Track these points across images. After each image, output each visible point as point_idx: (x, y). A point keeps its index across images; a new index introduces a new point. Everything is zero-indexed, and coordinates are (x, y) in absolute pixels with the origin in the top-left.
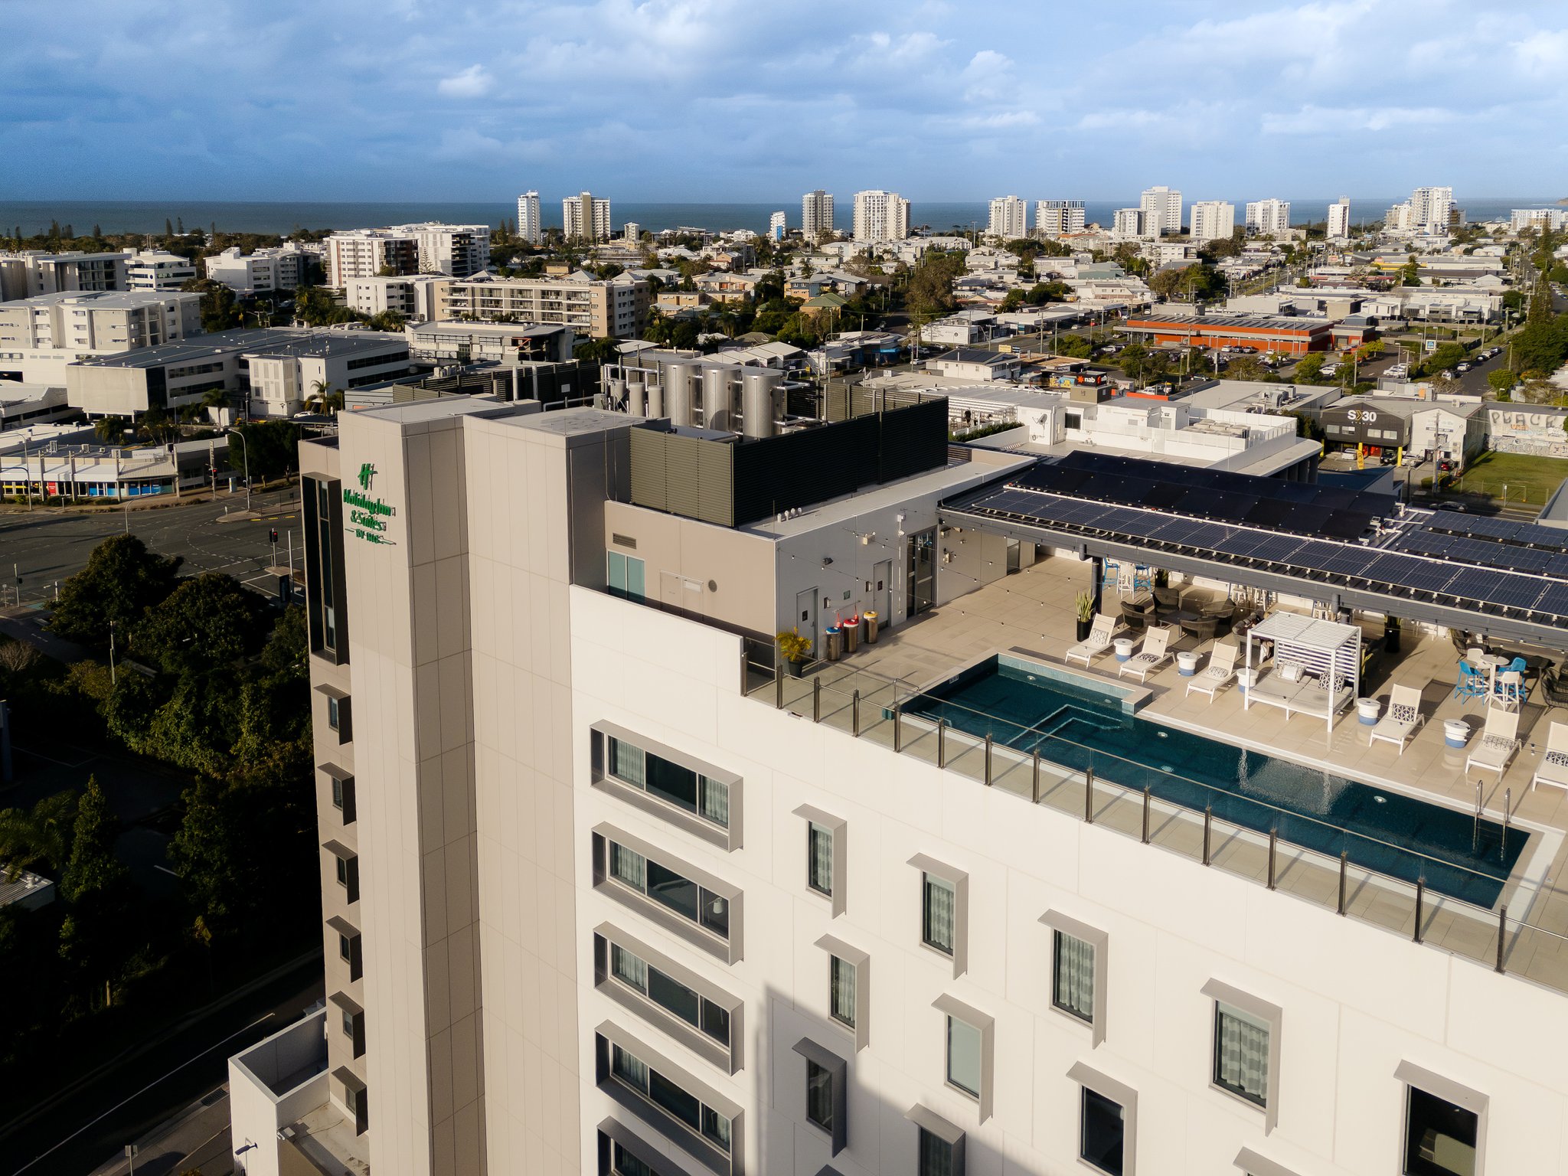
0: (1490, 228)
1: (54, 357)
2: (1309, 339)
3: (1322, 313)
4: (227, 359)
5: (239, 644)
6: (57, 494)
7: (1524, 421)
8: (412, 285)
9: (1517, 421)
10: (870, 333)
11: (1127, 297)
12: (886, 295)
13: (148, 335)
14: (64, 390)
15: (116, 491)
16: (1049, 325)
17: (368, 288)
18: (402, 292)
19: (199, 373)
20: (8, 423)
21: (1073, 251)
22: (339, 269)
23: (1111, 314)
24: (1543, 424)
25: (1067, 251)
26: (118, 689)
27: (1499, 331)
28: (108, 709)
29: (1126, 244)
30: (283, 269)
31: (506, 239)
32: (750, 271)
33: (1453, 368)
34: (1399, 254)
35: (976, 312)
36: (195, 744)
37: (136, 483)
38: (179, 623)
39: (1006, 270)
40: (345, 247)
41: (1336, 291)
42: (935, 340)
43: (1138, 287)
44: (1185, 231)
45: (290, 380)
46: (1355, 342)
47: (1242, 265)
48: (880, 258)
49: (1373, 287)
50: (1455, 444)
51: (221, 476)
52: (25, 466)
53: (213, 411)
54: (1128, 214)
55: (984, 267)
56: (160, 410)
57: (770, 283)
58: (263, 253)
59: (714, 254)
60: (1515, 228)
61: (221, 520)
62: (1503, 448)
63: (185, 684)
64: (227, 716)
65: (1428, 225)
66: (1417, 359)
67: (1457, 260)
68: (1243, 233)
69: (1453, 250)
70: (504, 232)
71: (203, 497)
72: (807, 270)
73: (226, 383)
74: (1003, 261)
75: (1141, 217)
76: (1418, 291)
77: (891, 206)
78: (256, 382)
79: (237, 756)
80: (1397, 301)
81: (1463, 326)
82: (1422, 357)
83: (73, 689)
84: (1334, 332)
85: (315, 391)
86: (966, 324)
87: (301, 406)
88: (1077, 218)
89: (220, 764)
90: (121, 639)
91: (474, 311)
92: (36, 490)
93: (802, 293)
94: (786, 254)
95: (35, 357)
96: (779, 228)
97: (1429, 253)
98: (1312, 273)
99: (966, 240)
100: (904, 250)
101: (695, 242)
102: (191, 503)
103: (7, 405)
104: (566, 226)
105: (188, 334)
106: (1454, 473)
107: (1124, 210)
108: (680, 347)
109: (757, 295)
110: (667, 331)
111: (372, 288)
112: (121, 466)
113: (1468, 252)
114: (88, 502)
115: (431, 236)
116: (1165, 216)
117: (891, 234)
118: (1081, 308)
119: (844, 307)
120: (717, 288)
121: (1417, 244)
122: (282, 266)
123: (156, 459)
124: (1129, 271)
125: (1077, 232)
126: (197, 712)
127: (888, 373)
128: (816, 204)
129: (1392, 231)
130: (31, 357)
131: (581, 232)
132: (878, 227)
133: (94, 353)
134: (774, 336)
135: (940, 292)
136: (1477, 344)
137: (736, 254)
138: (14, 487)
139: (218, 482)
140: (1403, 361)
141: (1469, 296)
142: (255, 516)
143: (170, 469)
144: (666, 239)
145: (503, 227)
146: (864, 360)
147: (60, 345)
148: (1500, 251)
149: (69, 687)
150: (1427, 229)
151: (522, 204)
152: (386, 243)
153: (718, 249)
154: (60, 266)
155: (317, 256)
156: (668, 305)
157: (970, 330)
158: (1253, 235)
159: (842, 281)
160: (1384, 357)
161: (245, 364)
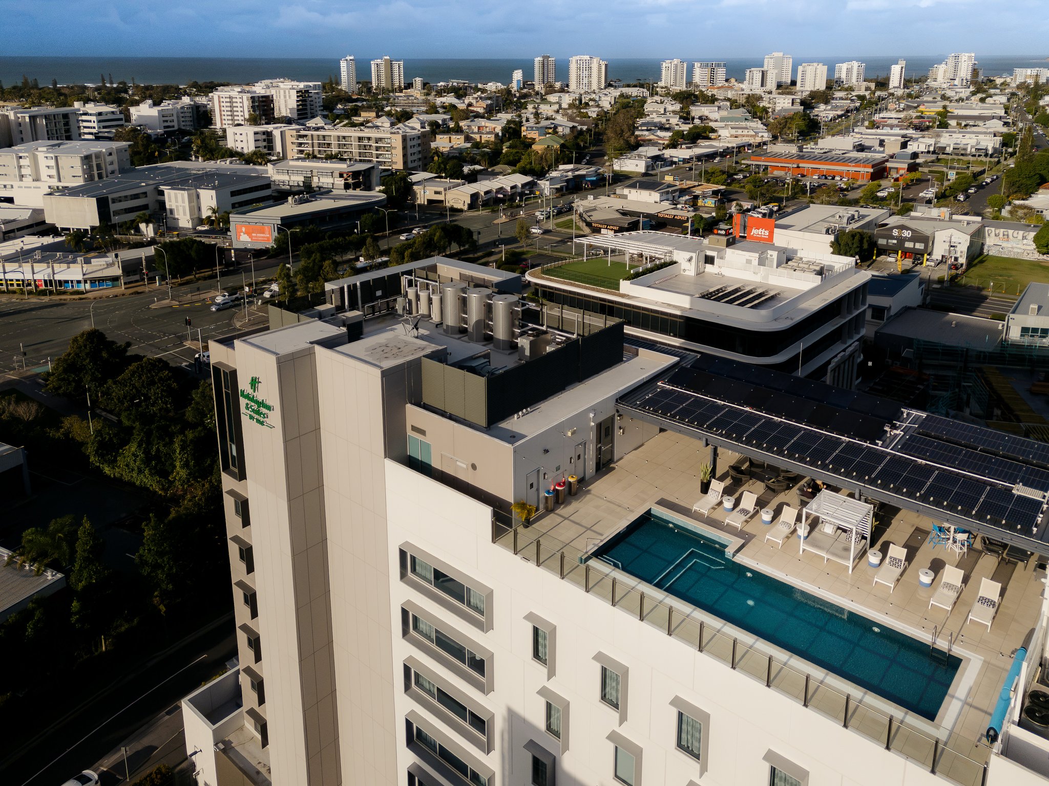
0: (999, 81)
1: (34, 188)
2: (871, 170)
3: (882, 149)
4: (149, 189)
5: (170, 404)
6: (44, 287)
7: (1008, 235)
8: (271, 132)
9: (1004, 235)
10: (579, 166)
11: (751, 136)
12: (590, 136)
13: (95, 172)
14: (43, 210)
15: (82, 285)
16: (699, 158)
17: (241, 134)
18: (264, 137)
19: (131, 199)
20: (8, 235)
21: (717, 100)
22: (221, 115)
23: (740, 148)
24: (1020, 237)
25: (712, 100)
26: (95, 438)
27: (999, 162)
28: (90, 450)
29: (753, 95)
30: (182, 115)
31: (333, 89)
32: (499, 115)
33: (965, 191)
34: (936, 102)
35: (651, 148)
36: (147, 472)
37: (95, 281)
38: (132, 390)
39: (672, 115)
40: (224, 100)
41: (892, 132)
42: (623, 169)
43: (759, 129)
44: (794, 83)
45: (192, 204)
46: (902, 172)
47: (830, 110)
48: (587, 104)
49: (917, 128)
50: (961, 252)
51: (151, 275)
52: (21, 269)
53: (142, 226)
54: (755, 72)
55: (657, 112)
56: (107, 225)
57: (512, 125)
58: (169, 104)
59: (474, 102)
60: (1015, 81)
61: (153, 306)
62: (993, 252)
63: (138, 435)
64: (165, 455)
65: (957, 79)
66: (942, 184)
67: (974, 108)
68: (833, 84)
69: (973, 98)
70: (331, 83)
71: (140, 289)
72: (537, 115)
73: (150, 206)
74: (670, 108)
75: (764, 74)
76: (947, 132)
77: (595, 66)
78: (170, 205)
79: (174, 481)
80: (932, 141)
81: (974, 159)
82: (946, 183)
83: (67, 434)
84: (889, 165)
85: (209, 213)
86: (644, 158)
87: (201, 222)
88: (721, 73)
89: (163, 486)
90: (94, 397)
91: (313, 150)
92: (29, 285)
93: (534, 135)
94: (523, 101)
95: (21, 187)
96: (518, 81)
97: (956, 100)
98: (877, 117)
99: (645, 90)
100: (603, 98)
101: (461, 92)
102: (132, 294)
103: (6, 222)
104: (373, 78)
105: (122, 171)
106: (959, 272)
107: (752, 69)
108: (452, 178)
109: (504, 135)
110: (442, 166)
111: (244, 135)
112: (85, 269)
113: (982, 100)
114: (64, 293)
115: (282, 92)
116: (780, 74)
117: (595, 86)
118: (721, 145)
119: (562, 146)
120: (476, 130)
121: (949, 93)
122: (182, 113)
123: (107, 265)
124: (754, 116)
125: (720, 85)
126: (147, 452)
127: (591, 197)
128: (543, 64)
129: (933, 83)
130: (19, 187)
131: (383, 84)
132: (586, 81)
133: (61, 185)
134: (514, 168)
135: (626, 135)
136: (983, 172)
137: (489, 102)
138: (15, 283)
139: (149, 279)
140: (933, 186)
141: (981, 137)
142: (175, 304)
143: (117, 271)
144: (441, 90)
145: (331, 81)
146: (575, 186)
147: (37, 179)
148: (1004, 99)
149: (63, 434)
150: (956, 82)
151: (343, 65)
152: (251, 98)
153: (477, 98)
154: (33, 118)
155: (205, 106)
156: (442, 143)
157: (646, 162)
158: (839, 86)
159: (561, 126)
160: (921, 182)
161: (162, 193)
